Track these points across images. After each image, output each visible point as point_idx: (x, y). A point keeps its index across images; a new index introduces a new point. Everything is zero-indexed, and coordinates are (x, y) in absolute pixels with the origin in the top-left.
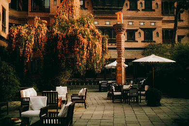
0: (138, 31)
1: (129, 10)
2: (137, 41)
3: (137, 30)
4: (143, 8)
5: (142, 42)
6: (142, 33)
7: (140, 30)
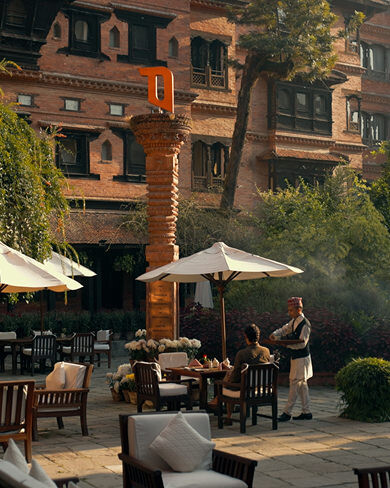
0: (102, 139)
1: (67, 51)
2: (97, 177)
3: (95, 134)
4: (124, 49)
5: (115, 178)
6: (118, 146)
7: (108, 135)
